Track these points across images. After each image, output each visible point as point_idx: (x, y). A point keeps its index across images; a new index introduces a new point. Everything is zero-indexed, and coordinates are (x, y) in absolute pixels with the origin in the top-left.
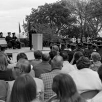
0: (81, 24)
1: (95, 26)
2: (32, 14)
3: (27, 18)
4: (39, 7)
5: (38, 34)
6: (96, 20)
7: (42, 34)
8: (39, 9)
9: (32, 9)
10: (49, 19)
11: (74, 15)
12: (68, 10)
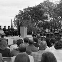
0: (51, 21)
1: (60, 22)
2: (19, 14)
3: (16, 16)
4: (24, 9)
5: (24, 27)
6: (61, 18)
7: (26, 27)
8: (24, 11)
9: (20, 11)
10: (30, 17)
11: (46, 14)
12: (42, 11)
